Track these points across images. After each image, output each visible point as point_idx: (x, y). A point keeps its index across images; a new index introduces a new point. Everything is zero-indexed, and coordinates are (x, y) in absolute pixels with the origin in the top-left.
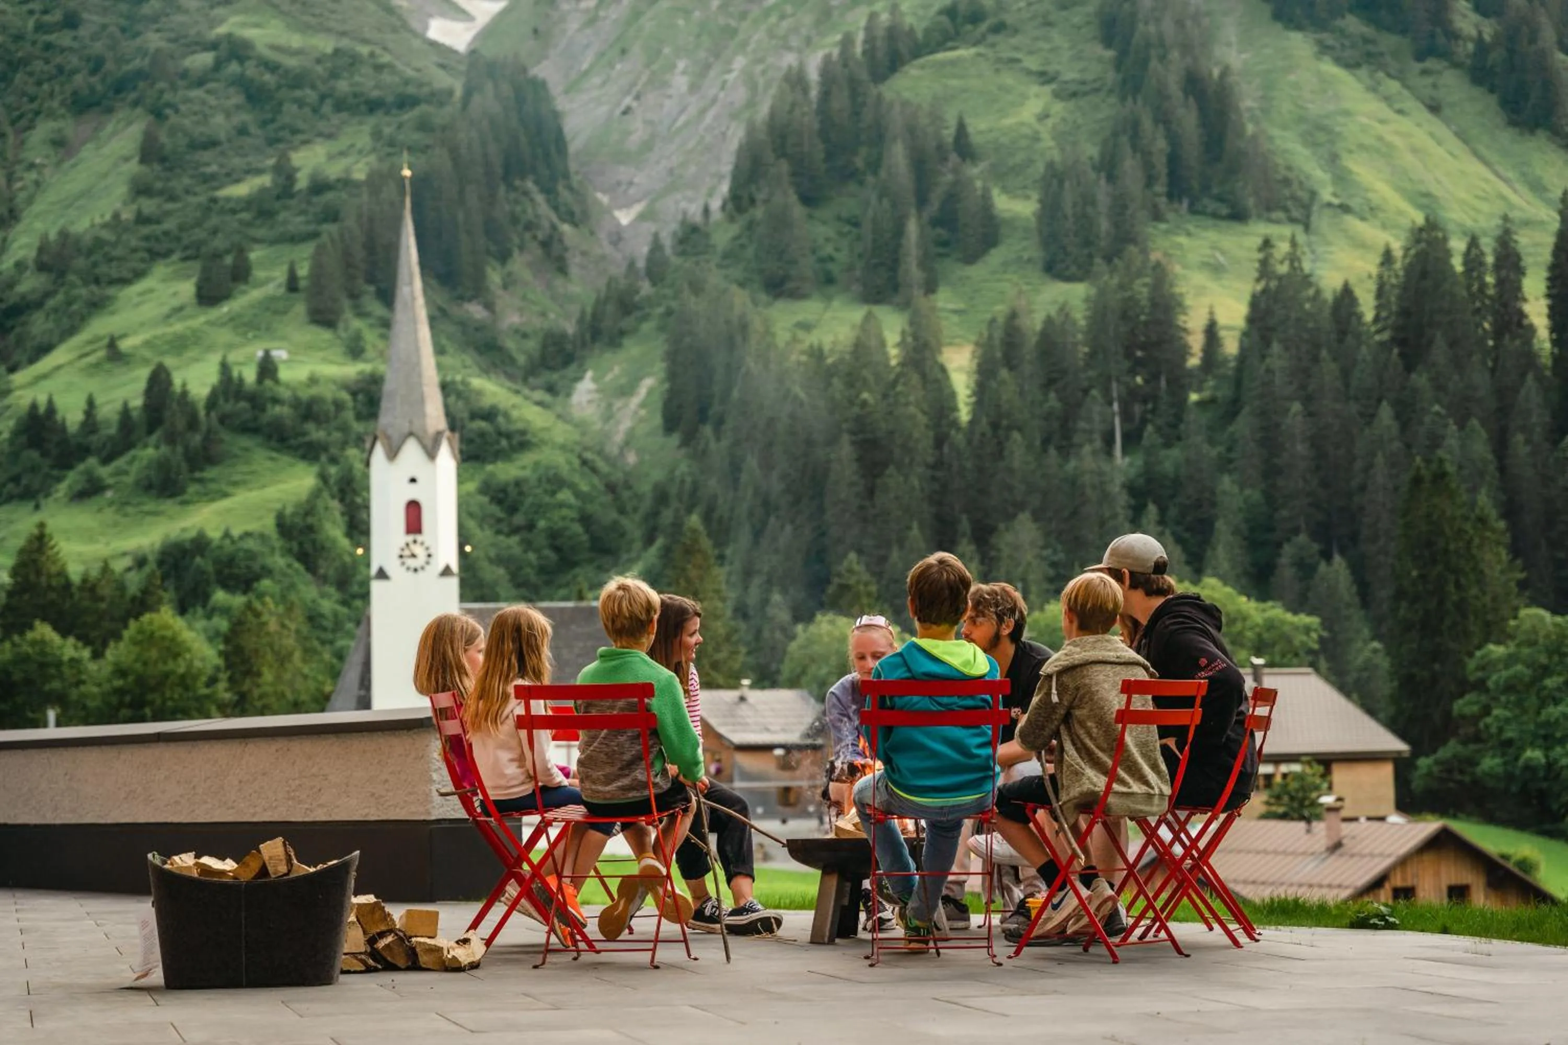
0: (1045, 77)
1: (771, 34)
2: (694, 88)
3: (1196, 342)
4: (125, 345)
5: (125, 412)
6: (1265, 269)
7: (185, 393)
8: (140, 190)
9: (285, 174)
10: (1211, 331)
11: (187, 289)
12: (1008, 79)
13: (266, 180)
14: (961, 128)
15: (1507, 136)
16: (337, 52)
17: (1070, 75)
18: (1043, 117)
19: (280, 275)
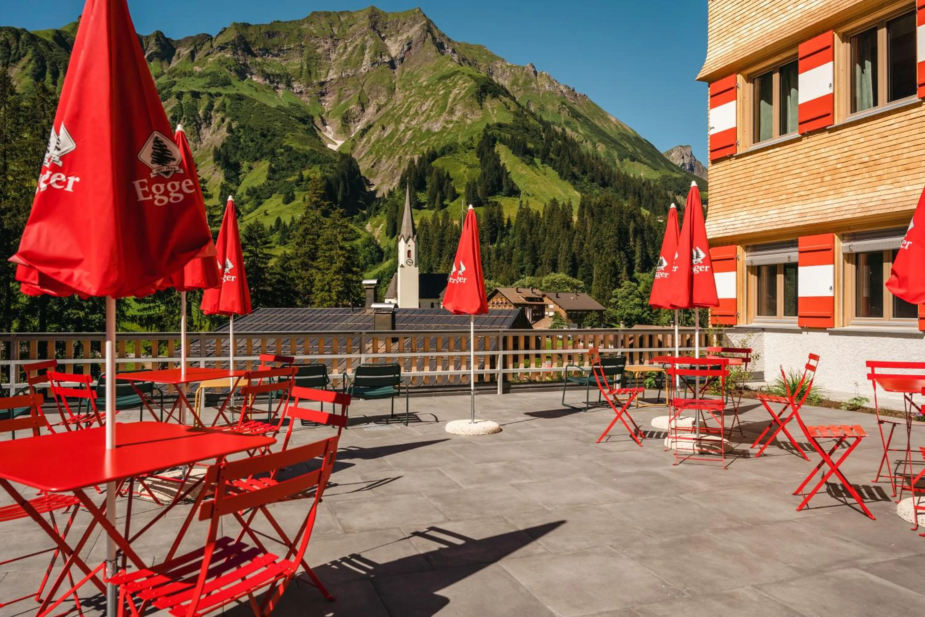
0: (465, 163)
1: (404, 151)
2: (386, 162)
3: (506, 222)
4: (268, 212)
5: (271, 227)
6: (521, 207)
7: (284, 223)
8: (269, 178)
9: (301, 176)
10: (509, 220)
11: (280, 200)
12: (457, 164)
13: (297, 177)
14: (448, 173)
15: (560, 181)
16: (311, 150)
17: (471, 163)
18: (465, 172)
19: (302, 198)
